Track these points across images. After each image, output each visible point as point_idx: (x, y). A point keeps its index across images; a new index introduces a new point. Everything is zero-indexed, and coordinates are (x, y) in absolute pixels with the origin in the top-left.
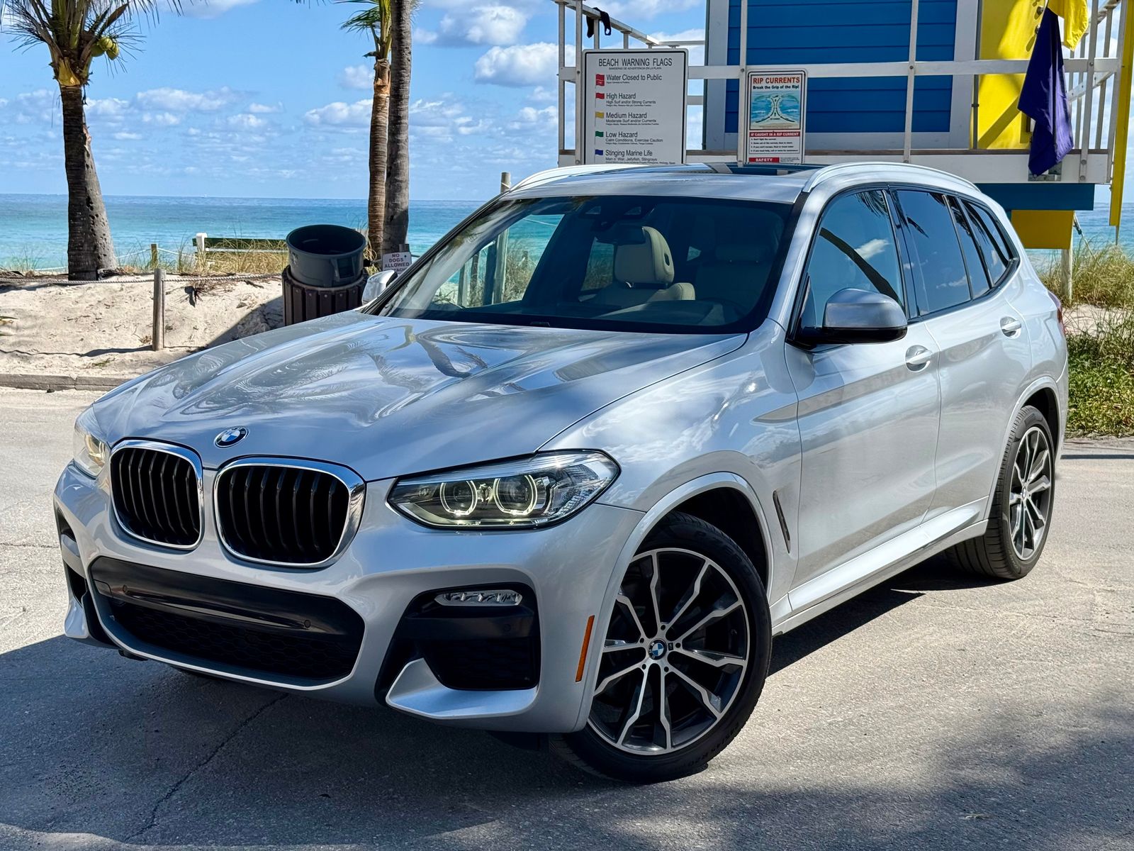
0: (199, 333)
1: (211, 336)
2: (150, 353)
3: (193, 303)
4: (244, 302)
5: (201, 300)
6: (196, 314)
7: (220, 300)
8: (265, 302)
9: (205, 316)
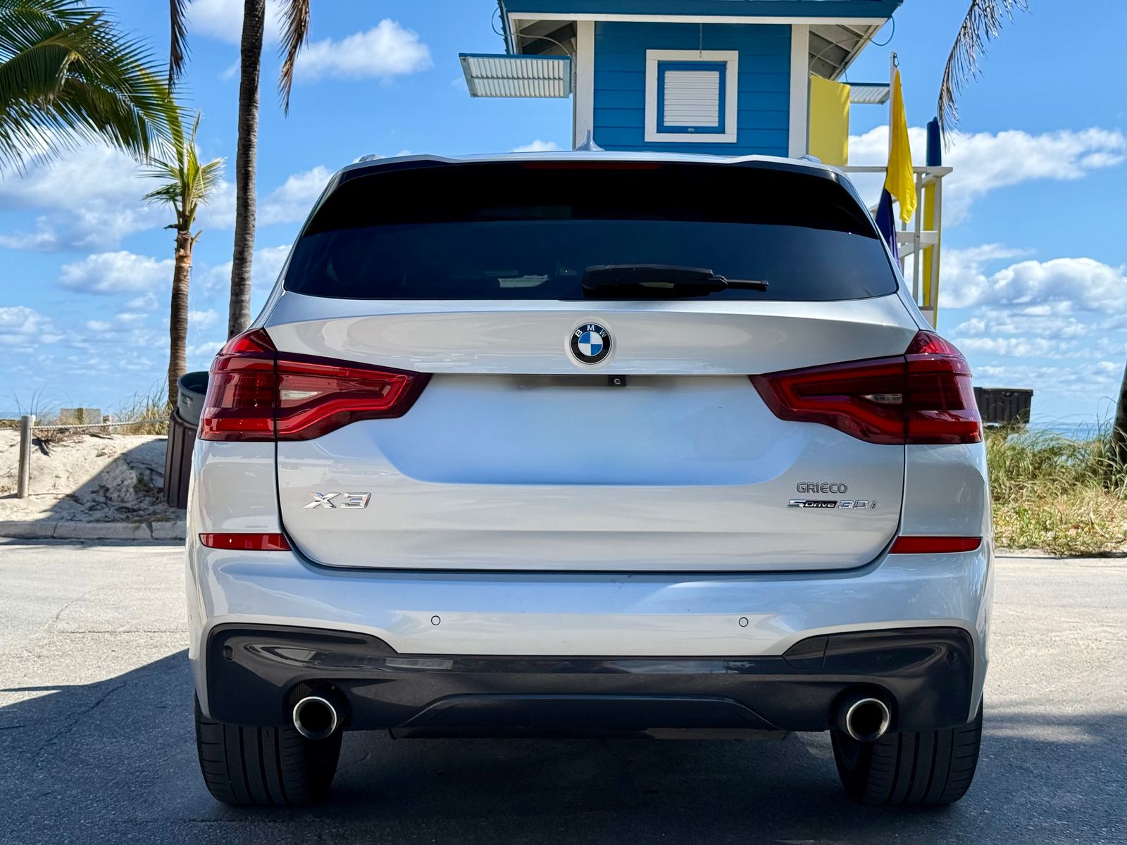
0: (63, 481)
1: (76, 483)
2: (15, 500)
3: (46, 453)
4: (103, 451)
5: (53, 451)
6: (55, 463)
7: (74, 451)
8: (125, 451)
9: (65, 465)
